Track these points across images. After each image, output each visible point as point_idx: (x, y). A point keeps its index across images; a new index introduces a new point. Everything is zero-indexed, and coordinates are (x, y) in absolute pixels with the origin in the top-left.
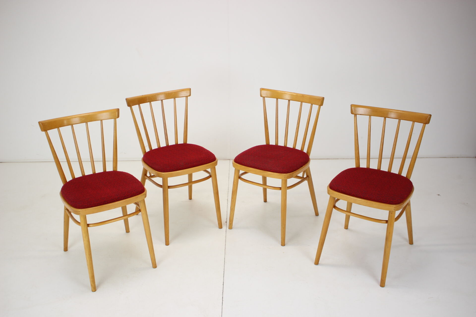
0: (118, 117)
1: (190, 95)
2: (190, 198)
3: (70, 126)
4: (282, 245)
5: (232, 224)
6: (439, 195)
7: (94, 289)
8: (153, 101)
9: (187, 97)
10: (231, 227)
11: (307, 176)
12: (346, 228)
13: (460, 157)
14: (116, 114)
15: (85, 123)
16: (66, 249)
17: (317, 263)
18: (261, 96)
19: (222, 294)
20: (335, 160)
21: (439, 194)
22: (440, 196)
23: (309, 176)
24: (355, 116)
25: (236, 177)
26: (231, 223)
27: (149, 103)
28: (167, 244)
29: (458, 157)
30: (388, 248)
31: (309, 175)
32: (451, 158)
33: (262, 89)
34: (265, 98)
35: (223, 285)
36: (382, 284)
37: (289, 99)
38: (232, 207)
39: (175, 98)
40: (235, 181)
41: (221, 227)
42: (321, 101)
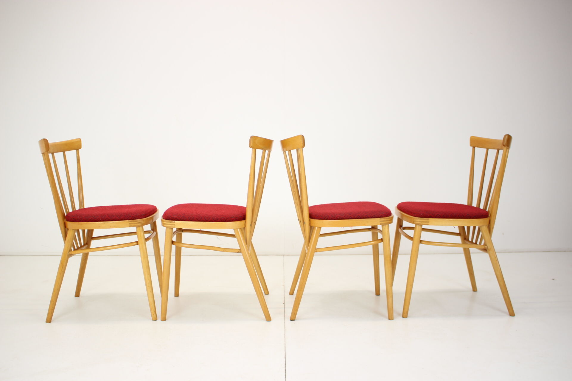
21: (553, 278)
22: (557, 280)
29: (565, 251)
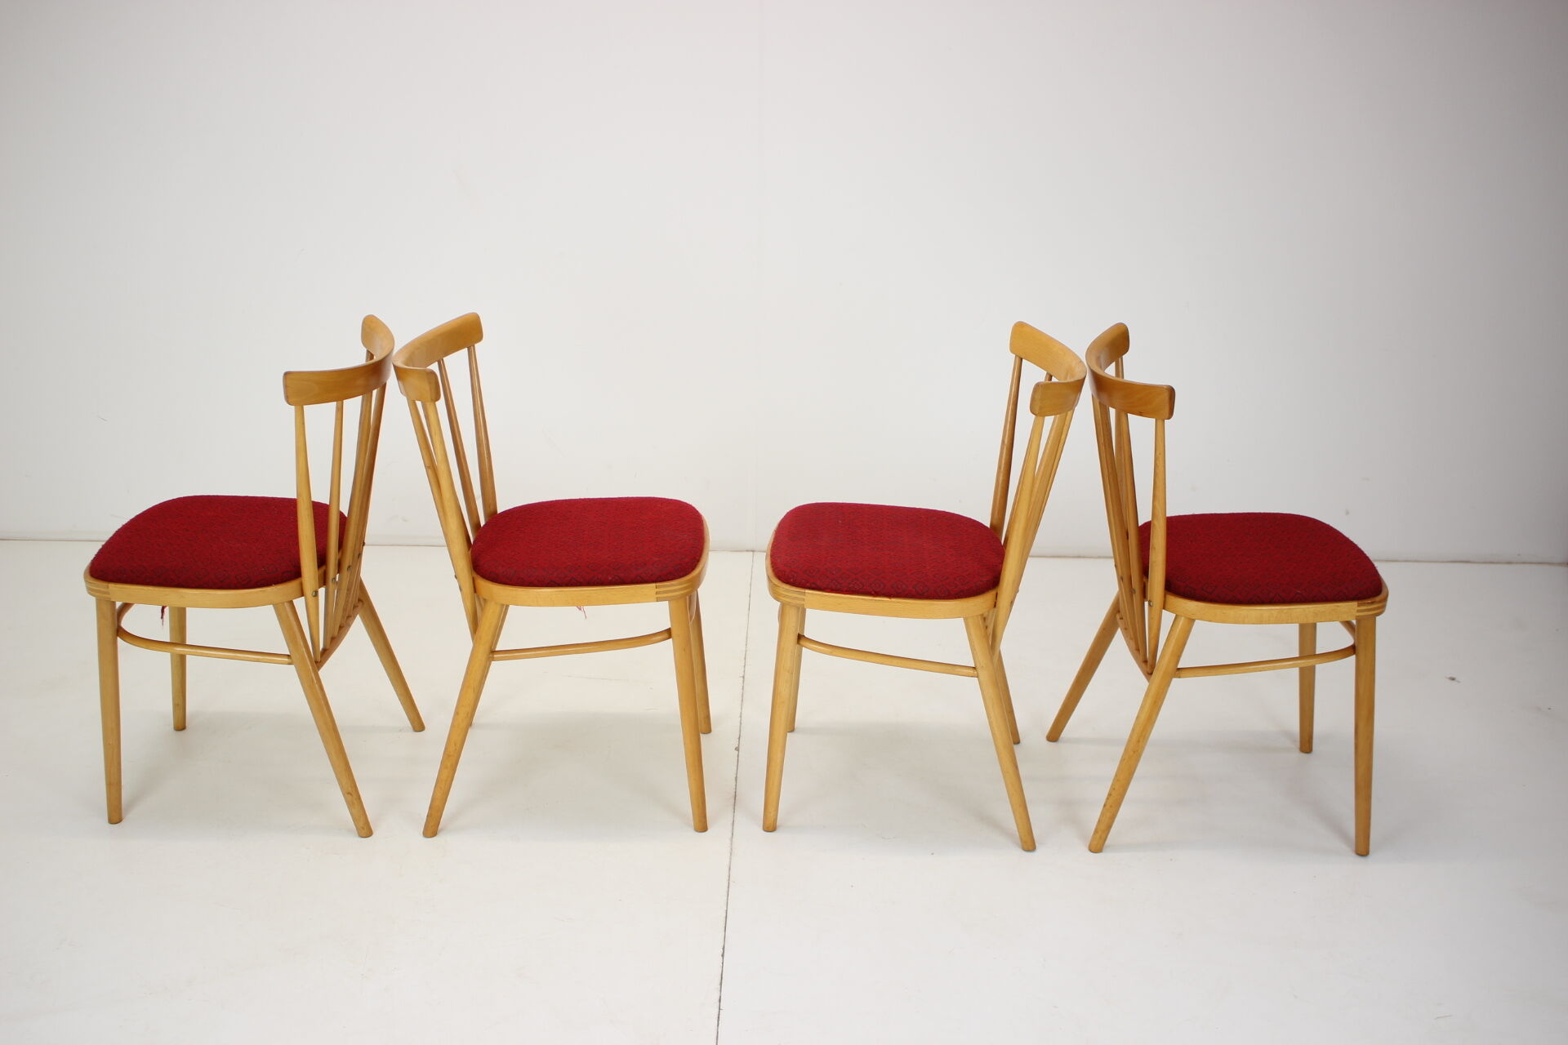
6: (1453, 679)
13: (1517, 563)
19: (719, 986)
20: (1102, 560)
21: (1454, 676)
22: (1459, 682)
32: (1485, 563)
35: (723, 956)
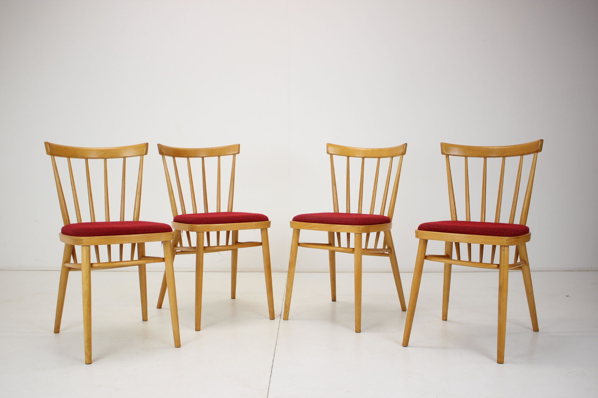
0: (146, 153)
1: (239, 153)
2: (233, 297)
3: (84, 160)
4: (356, 332)
5: (288, 313)
6: (568, 296)
7: (89, 361)
8: (192, 156)
9: (234, 155)
10: (286, 318)
11: (389, 248)
12: (445, 318)
14: (143, 150)
15: (103, 159)
16: (57, 330)
17: (406, 344)
18: (328, 153)
19: (271, 368)
22: (570, 297)
23: (392, 249)
24: (446, 157)
25: (294, 241)
26: (287, 310)
27: (186, 159)
28: (198, 329)
29: (588, 271)
30: (503, 301)
31: (391, 246)
33: (329, 145)
34: (333, 155)
35: (273, 361)
36: (500, 361)
37: (363, 156)
38: (288, 287)
39: (219, 156)
40: (293, 248)
41: (272, 317)
42: (402, 150)
